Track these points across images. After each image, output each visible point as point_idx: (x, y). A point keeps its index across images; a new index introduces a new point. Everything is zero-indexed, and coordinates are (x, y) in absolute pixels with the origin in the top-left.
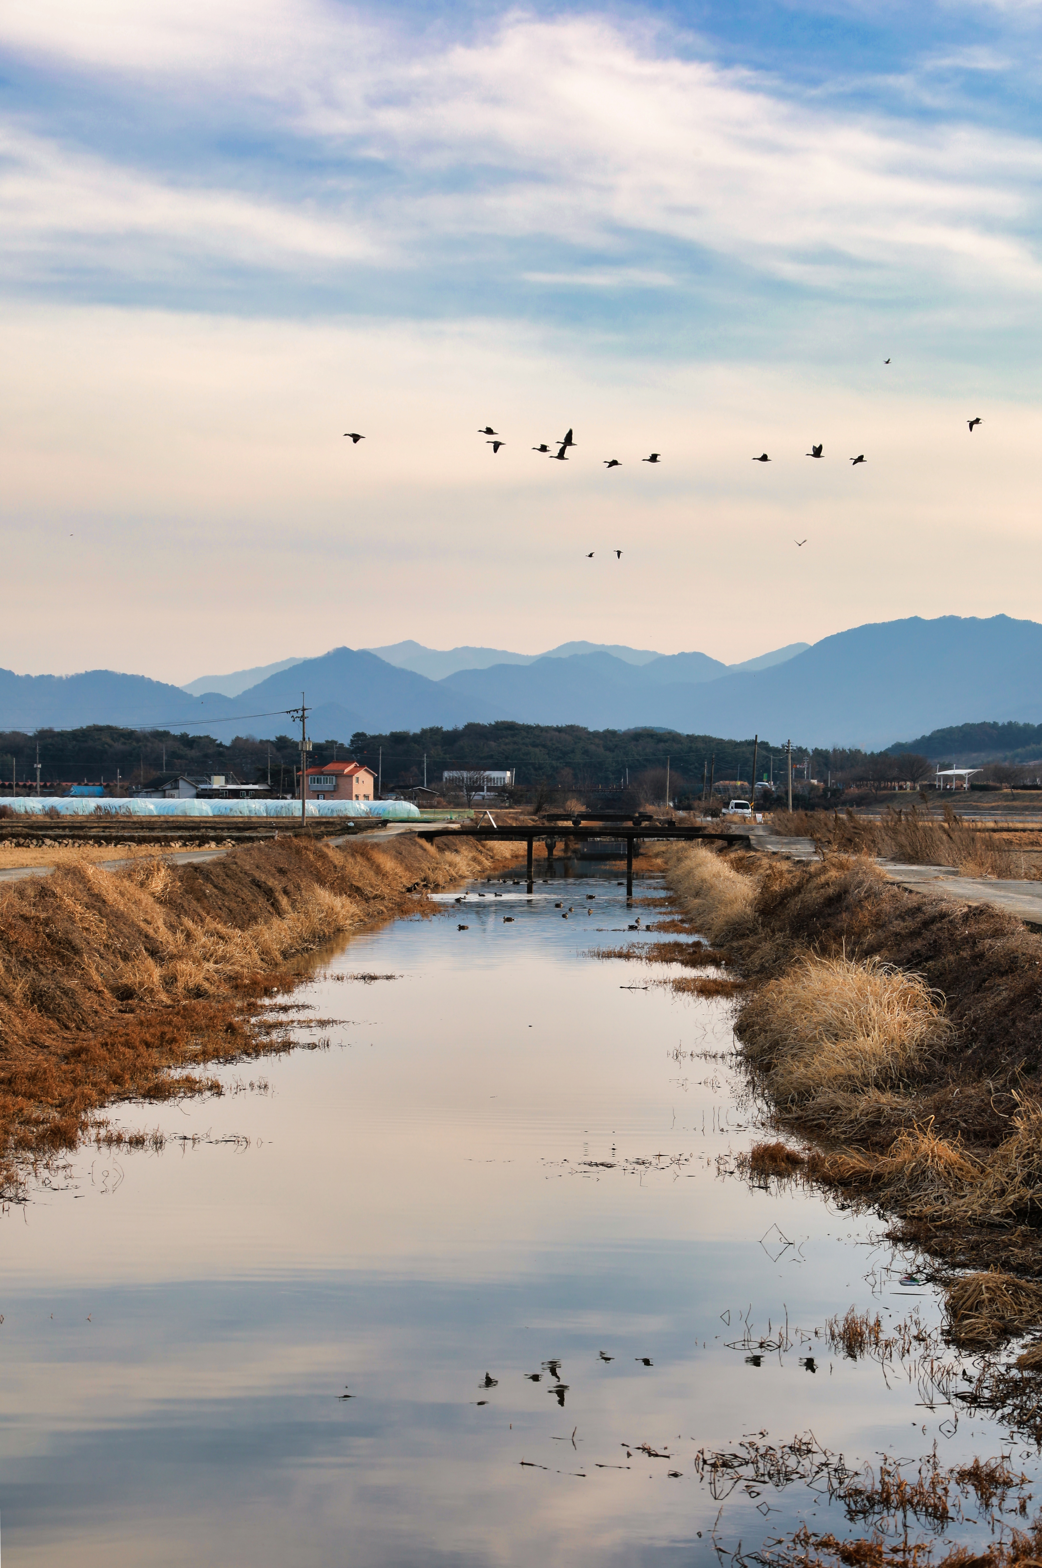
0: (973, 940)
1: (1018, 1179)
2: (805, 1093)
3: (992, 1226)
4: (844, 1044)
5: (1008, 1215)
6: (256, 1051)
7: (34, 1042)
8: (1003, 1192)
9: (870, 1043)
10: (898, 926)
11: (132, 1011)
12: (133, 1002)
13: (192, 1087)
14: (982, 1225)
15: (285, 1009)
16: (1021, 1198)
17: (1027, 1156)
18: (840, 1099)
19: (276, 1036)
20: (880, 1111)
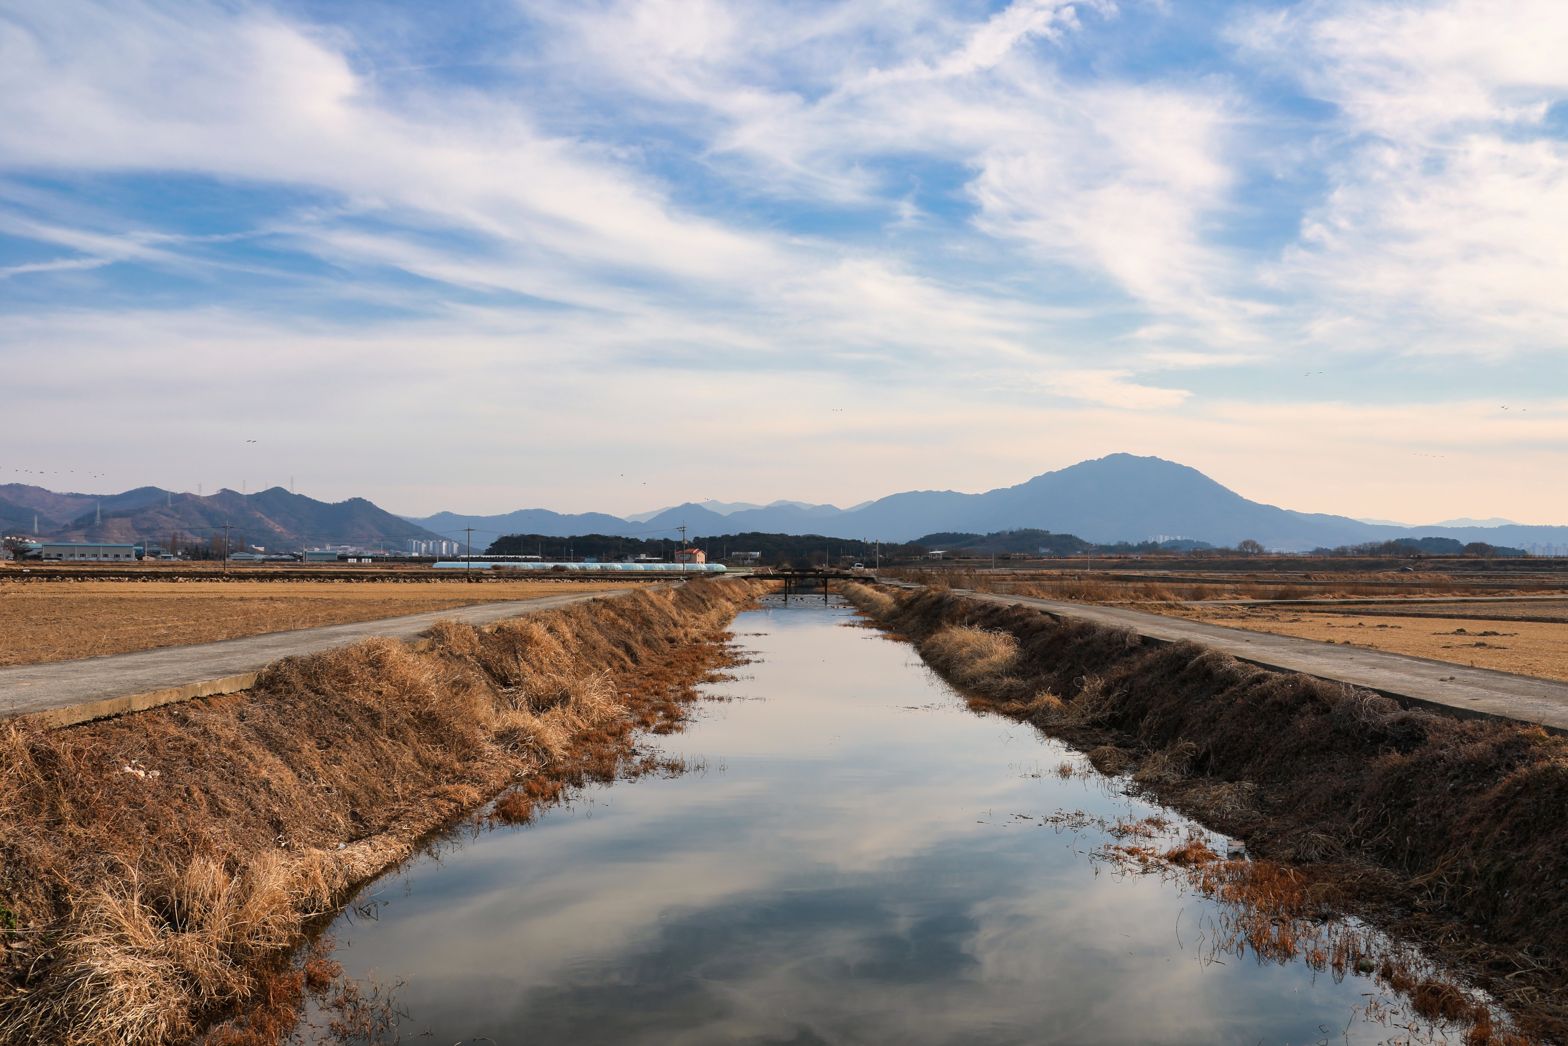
0: (1021, 618)
1: (1089, 710)
2: (974, 680)
3: (1082, 729)
4: (986, 659)
5: (1088, 724)
6: (737, 663)
7: (649, 660)
8: (1083, 716)
9: (995, 658)
10: (977, 613)
11: (676, 648)
12: (675, 644)
13: (725, 678)
14: (1078, 728)
15: (735, 647)
16: (1093, 718)
17: (1090, 702)
18: (993, 681)
19: (739, 658)
20: (1011, 686)
